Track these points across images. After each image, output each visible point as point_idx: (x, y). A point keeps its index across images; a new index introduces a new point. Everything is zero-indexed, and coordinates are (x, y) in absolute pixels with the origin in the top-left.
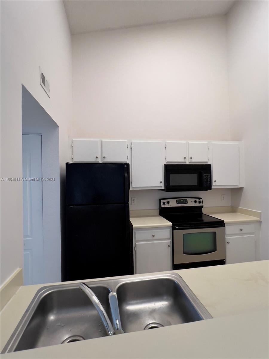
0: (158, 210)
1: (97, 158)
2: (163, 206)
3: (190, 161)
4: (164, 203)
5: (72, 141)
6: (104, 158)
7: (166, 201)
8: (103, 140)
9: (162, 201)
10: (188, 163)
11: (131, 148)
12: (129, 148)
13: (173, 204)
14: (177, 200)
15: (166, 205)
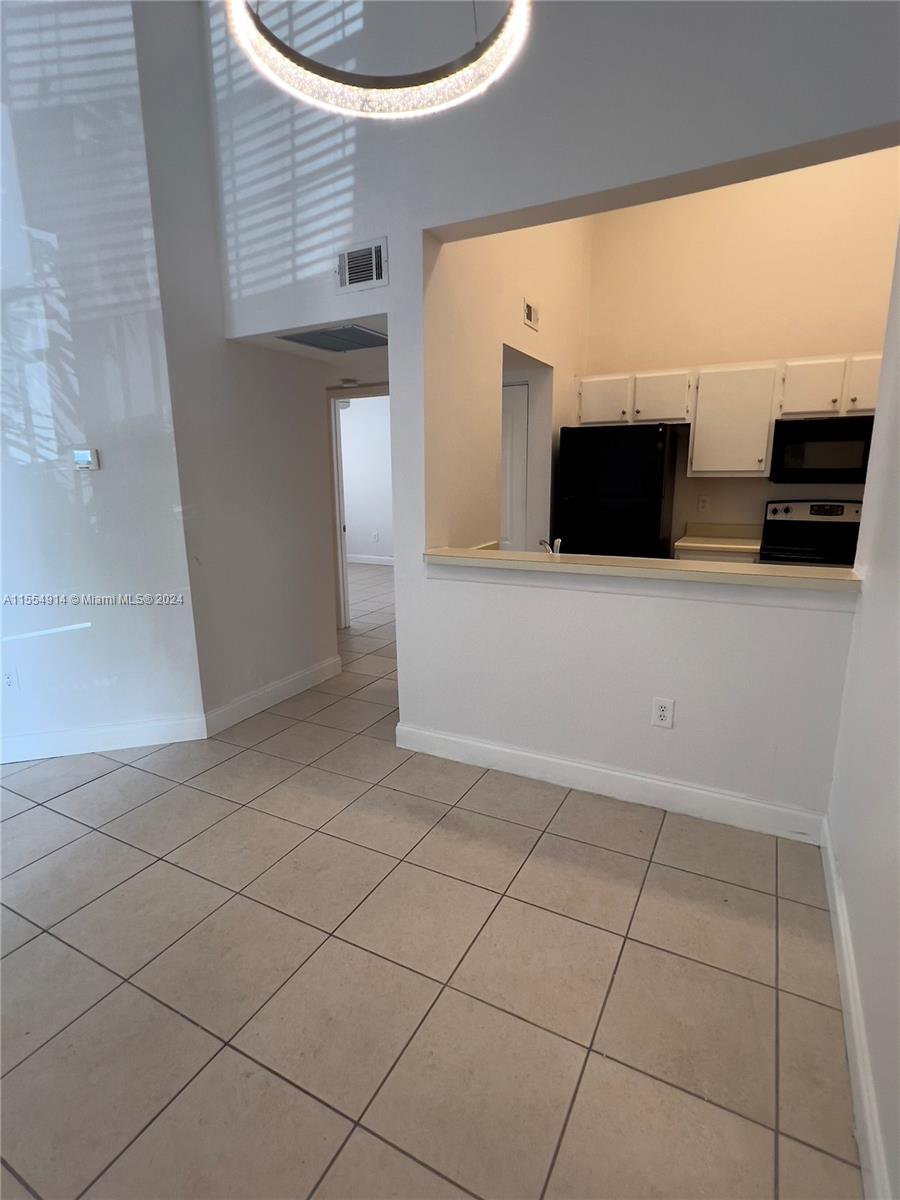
0: (762, 528)
1: (624, 413)
2: (770, 517)
3: (850, 407)
4: (775, 512)
5: (581, 384)
6: (638, 412)
7: (781, 507)
8: (638, 376)
9: (771, 507)
10: (843, 414)
11: (697, 388)
12: (693, 387)
13: (801, 514)
14: (812, 507)
15: (781, 517)
